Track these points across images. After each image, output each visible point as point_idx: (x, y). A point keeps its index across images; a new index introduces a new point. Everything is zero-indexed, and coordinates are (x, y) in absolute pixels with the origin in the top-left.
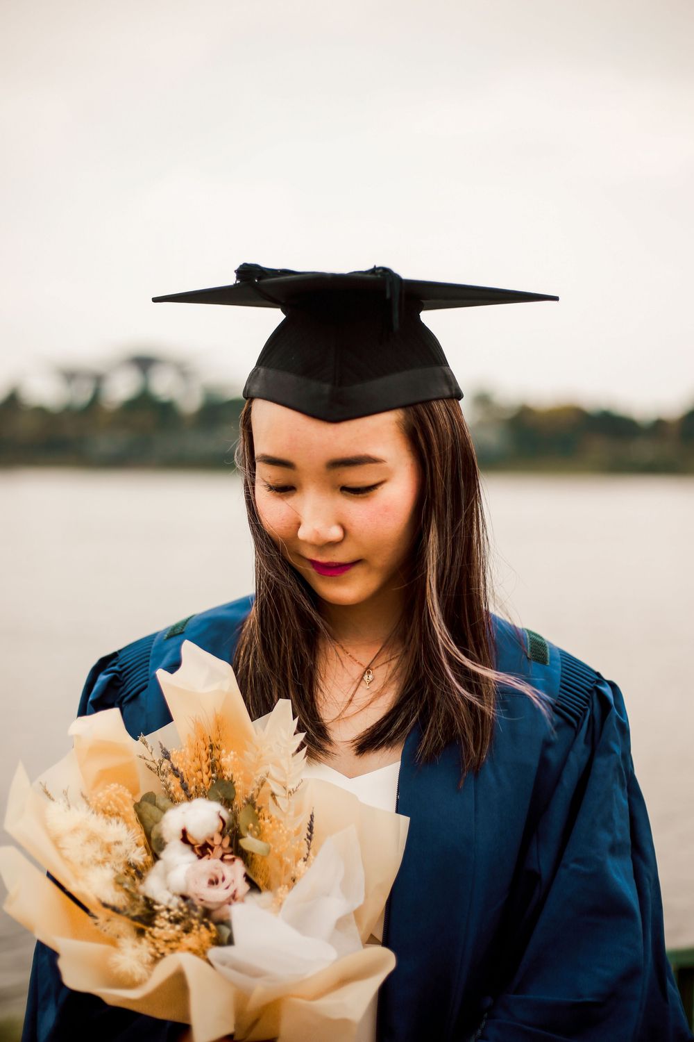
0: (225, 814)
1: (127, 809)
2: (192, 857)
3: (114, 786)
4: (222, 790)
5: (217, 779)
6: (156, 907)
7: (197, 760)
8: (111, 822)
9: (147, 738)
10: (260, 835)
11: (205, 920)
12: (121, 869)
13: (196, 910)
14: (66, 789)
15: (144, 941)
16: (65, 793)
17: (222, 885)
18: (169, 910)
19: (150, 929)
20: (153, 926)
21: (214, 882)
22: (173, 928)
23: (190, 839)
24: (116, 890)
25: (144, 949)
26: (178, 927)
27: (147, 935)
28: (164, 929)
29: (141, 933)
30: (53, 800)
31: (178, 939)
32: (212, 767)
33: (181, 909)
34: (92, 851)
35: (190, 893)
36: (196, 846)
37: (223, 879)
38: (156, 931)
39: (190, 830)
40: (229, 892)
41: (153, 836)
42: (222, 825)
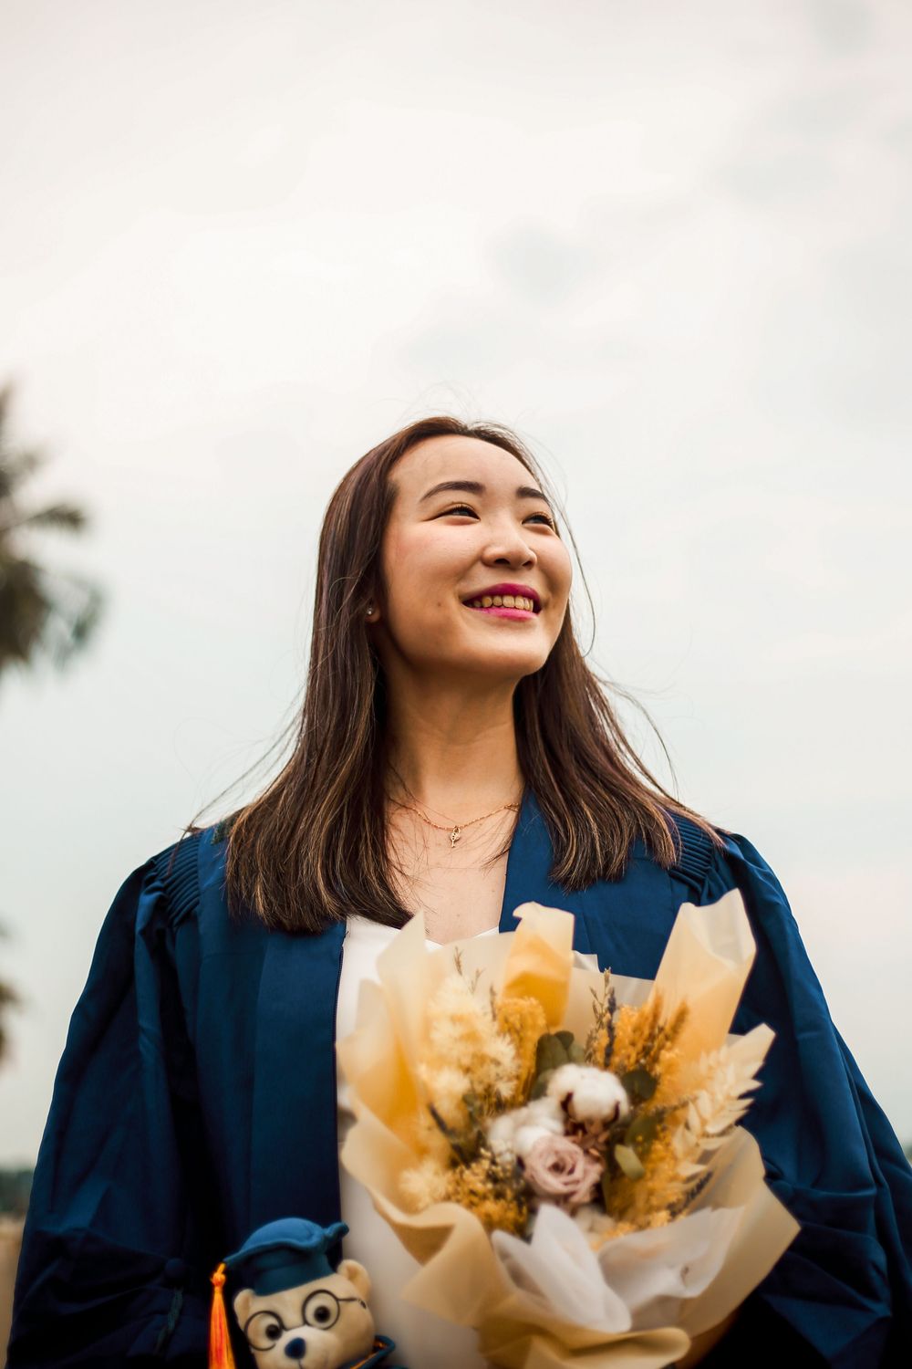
0: (625, 1108)
1: (529, 1033)
2: (558, 1126)
3: (534, 1001)
4: (640, 1082)
5: (643, 1068)
6: (483, 1151)
7: (638, 1033)
8: (504, 1036)
9: (613, 977)
10: (643, 1156)
11: (523, 1199)
12: (480, 1089)
13: (518, 1183)
14: (480, 971)
15: (449, 1174)
16: (478, 974)
17: (564, 1178)
18: (493, 1162)
19: (464, 1167)
20: (468, 1167)
21: (557, 1168)
22: (484, 1183)
23: (570, 1109)
24: (458, 1107)
25: (443, 1182)
26: (490, 1186)
27: (458, 1170)
28: (475, 1177)
29: (453, 1164)
30: (460, 972)
31: (484, 1197)
32: (646, 1051)
33: (504, 1170)
34: (463, 1052)
35: (528, 1162)
36: (572, 1120)
37: (571, 1172)
38: (467, 1173)
39: (576, 1099)
40: (565, 1189)
41: (541, 1079)
42: (613, 1116)
